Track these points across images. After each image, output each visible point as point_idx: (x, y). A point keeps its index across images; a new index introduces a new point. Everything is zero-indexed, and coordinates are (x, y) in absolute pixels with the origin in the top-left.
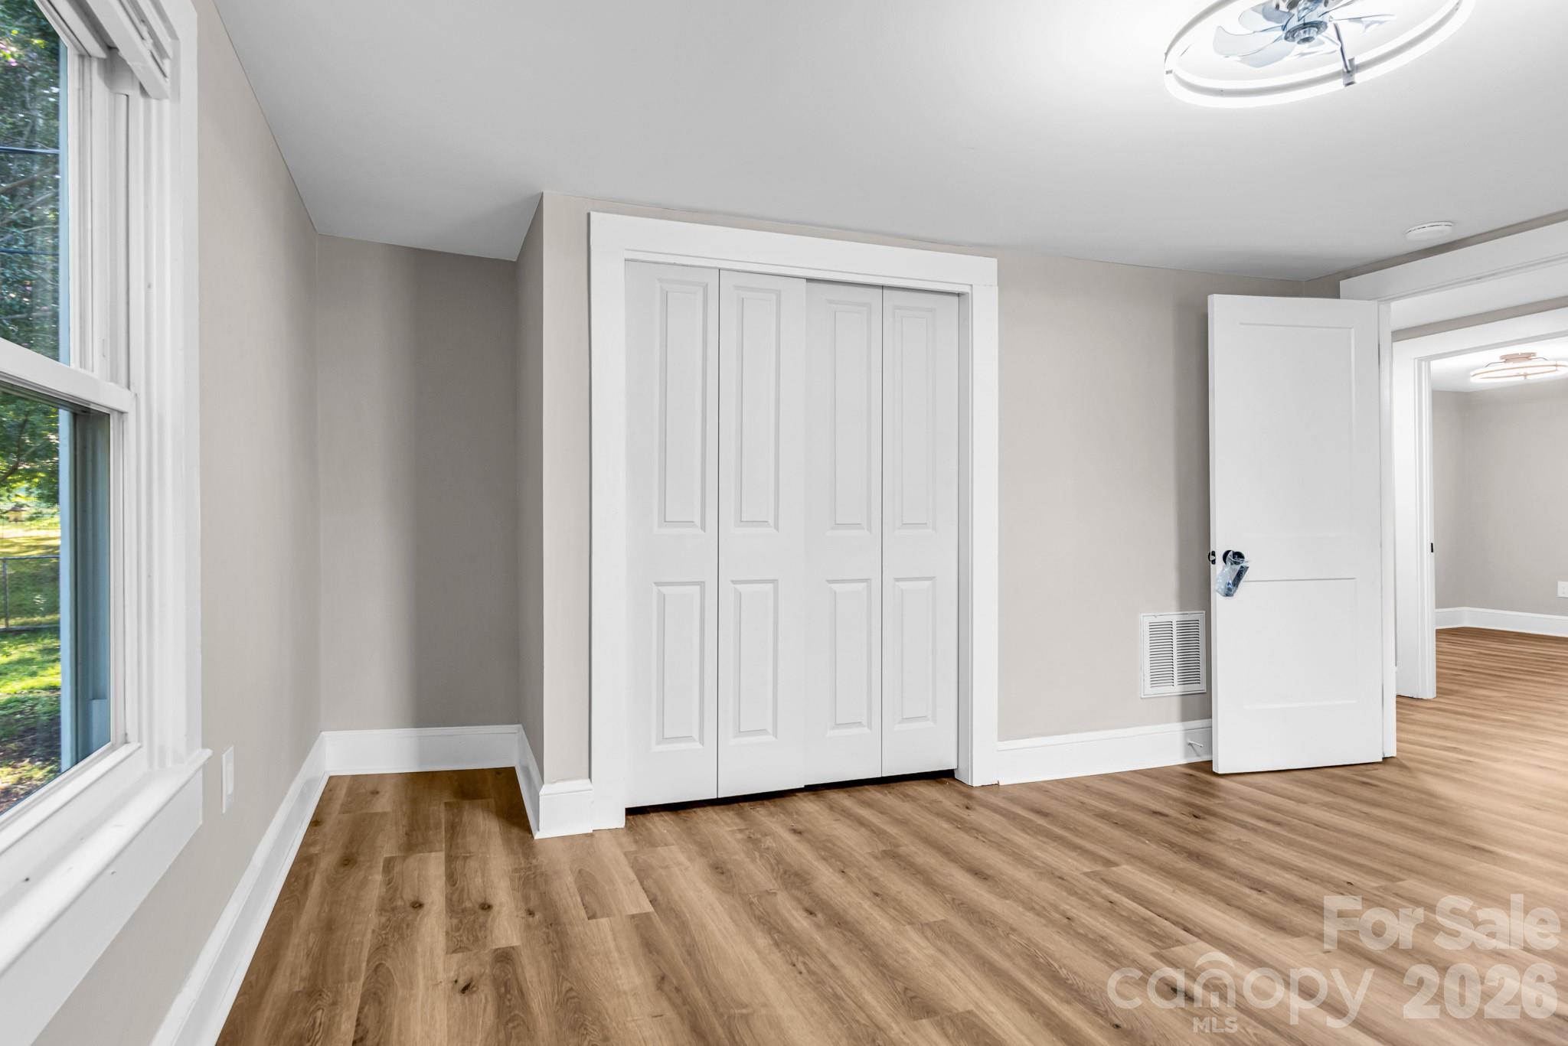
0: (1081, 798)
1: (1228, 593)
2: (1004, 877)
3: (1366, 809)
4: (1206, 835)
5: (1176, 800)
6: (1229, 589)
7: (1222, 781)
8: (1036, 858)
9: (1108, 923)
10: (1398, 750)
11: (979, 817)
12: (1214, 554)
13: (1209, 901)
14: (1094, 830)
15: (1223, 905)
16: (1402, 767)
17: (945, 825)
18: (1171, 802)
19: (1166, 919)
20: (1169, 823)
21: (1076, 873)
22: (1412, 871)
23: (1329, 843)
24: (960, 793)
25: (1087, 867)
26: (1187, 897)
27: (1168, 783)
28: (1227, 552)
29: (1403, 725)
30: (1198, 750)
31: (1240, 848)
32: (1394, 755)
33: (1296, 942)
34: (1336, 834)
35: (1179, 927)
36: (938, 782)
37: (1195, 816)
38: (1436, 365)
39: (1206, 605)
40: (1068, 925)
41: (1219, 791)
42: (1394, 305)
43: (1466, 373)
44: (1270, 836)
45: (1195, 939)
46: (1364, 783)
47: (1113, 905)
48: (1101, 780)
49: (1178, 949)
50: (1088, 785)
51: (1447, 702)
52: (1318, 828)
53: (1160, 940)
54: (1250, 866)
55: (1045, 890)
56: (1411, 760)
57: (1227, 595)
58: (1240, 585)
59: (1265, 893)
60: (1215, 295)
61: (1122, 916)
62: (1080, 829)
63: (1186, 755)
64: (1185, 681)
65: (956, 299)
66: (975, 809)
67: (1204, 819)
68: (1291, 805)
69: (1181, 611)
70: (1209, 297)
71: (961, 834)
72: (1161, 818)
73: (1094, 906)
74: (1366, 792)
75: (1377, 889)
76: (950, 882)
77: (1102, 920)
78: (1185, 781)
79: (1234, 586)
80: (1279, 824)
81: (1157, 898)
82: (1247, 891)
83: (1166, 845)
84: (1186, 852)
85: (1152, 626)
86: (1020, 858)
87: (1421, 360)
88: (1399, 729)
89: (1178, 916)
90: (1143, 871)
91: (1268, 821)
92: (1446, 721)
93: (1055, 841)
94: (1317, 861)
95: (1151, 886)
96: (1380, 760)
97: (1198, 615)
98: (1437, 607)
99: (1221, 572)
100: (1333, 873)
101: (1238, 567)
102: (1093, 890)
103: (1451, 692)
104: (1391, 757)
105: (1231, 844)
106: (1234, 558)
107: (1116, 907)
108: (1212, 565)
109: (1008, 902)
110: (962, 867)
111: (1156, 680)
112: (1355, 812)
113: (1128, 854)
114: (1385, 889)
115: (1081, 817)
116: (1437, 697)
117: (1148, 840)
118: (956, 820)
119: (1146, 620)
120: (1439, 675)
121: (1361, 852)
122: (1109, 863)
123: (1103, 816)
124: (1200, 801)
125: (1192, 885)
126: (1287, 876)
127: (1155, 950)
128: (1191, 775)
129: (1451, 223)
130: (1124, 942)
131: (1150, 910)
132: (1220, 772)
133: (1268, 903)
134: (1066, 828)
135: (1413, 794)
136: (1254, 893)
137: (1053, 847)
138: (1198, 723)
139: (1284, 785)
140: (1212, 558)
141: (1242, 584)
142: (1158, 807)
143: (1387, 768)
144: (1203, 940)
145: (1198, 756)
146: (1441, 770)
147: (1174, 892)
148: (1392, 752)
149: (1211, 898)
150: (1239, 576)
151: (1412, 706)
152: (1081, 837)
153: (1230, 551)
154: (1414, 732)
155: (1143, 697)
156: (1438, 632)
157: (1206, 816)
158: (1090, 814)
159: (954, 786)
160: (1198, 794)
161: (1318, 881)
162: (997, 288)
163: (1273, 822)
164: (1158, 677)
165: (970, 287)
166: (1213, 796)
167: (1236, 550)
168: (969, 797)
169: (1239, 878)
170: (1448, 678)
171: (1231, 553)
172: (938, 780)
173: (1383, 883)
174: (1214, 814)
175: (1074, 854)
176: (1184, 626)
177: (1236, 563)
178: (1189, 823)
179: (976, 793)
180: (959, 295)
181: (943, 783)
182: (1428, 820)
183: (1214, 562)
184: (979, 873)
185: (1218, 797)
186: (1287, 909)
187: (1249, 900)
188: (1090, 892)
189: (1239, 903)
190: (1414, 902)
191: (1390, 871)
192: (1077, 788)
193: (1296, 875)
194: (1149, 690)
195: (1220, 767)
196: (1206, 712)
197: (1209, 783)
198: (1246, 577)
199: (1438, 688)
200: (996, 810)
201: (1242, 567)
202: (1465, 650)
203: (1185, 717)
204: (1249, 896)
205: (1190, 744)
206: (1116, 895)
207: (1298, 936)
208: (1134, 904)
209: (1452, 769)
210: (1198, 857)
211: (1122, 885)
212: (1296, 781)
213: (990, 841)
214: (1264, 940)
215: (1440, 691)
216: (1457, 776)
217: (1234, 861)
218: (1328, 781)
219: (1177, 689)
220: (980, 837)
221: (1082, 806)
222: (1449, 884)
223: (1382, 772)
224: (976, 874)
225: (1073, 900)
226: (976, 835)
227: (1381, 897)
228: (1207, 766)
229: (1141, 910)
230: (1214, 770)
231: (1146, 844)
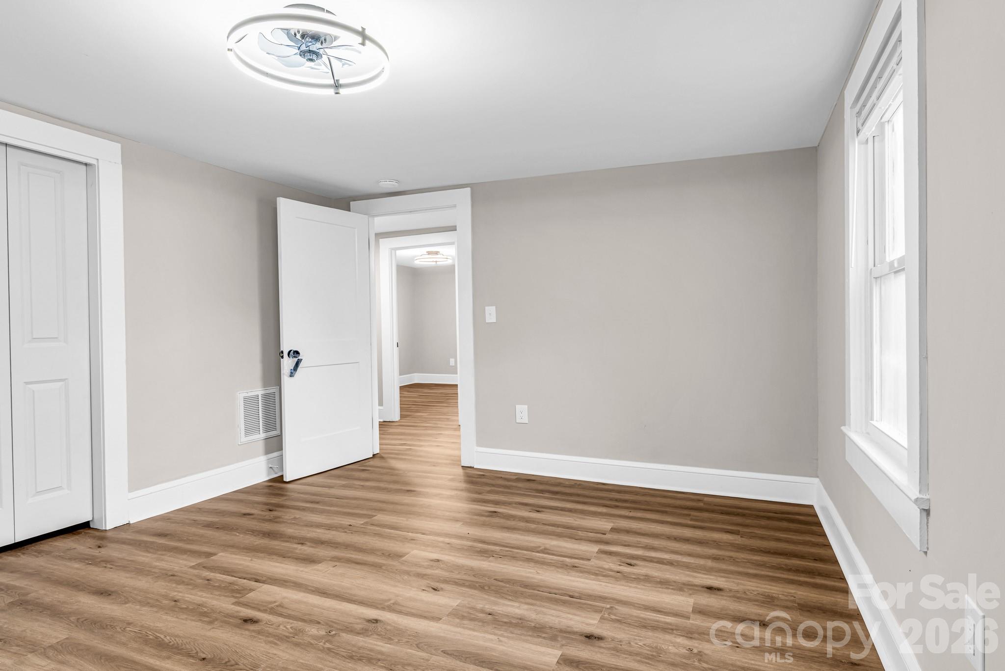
0: (194, 517)
1: (292, 375)
2: (127, 588)
3: (362, 483)
4: (276, 520)
5: (258, 503)
6: (291, 373)
7: (289, 486)
8: (155, 567)
9: (204, 595)
10: (380, 449)
11: (111, 551)
12: (282, 352)
13: (273, 559)
14: (202, 536)
15: (280, 559)
16: (382, 458)
17: (77, 565)
18: (256, 505)
19: (244, 579)
20: (253, 518)
21: (185, 569)
22: (381, 510)
23: (342, 506)
24: (94, 537)
25: (194, 561)
26: (259, 561)
27: (256, 494)
28: (290, 351)
29: (384, 436)
30: (276, 470)
31: (295, 522)
32: (378, 452)
33: (320, 567)
34: (346, 501)
35: (252, 581)
36: (75, 534)
37: (270, 510)
38: (399, 253)
39: (278, 382)
40: (176, 606)
41: (286, 492)
42: (376, 219)
43: (413, 258)
44: (312, 511)
45: (261, 584)
46: (363, 470)
47: (209, 582)
48: (210, 502)
49: (251, 595)
50: (200, 507)
51: (405, 422)
52: (338, 500)
53: (240, 593)
54: (299, 531)
55: (160, 587)
56: (386, 453)
57: (290, 376)
58: (298, 370)
59: (305, 544)
60: (281, 198)
61: (215, 586)
62: (191, 538)
63: (269, 474)
64: (267, 430)
65: (84, 167)
66: (106, 546)
67: (275, 510)
68: (326, 490)
69: (264, 388)
70: (278, 198)
71: (92, 568)
72: (248, 517)
73: (195, 586)
74: (364, 475)
75: (362, 524)
76: (75, 607)
77: (200, 593)
78: (266, 491)
79: (294, 371)
80: (318, 503)
81: (240, 567)
82: (296, 546)
83: (250, 533)
84: (262, 534)
85: (245, 399)
86: (141, 570)
87: (392, 249)
88: (380, 439)
89: (251, 574)
90: (233, 553)
91: (312, 502)
92: (403, 431)
93: (171, 552)
94: (335, 518)
95: (237, 562)
96: (372, 456)
97: (273, 390)
98: (400, 375)
99: (287, 363)
100: (342, 522)
101: (296, 360)
102: (196, 576)
103: (406, 416)
104: (378, 454)
105: (289, 521)
106: (294, 354)
107: (211, 582)
108: (281, 359)
109: (127, 605)
110: (89, 593)
111: (248, 432)
112: (357, 486)
113: (223, 545)
114: (366, 523)
115: (193, 530)
116: (401, 419)
117: (238, 533)
118: (87, 559)
119: (241, 396)
120: (401, 408)
121: (357, 507)
122: (209, 555)
123: (209, 525)
124: (275, 500)
125: (262, 552)
126: (319, 530)
127: (234, 600)
128: (270, 486)
129: (398, 181)
130: (215, 602)
131: (235, 577)
132: (287, 481)
133: (307, 550)
134: (180, 540)
135: (385, 471)
136: (299, 546)
137: (169, 556)
138: (275, 454)
139: (322, 480)
140: (281, 355)
141: (299, 369)
142: (248, 511)
143: (375, 460)
144: (266, 584)
145: (276, 473)
146: (398, 456)
147: (251, 560)
148: (377, 451)
149: (274, 557)
150: (297, 365)
151: (389, 425)
152: (192, 544)
153: (291, 350)
154: (388, 439)
155: (240, 444)
156: (402, 388)
157: (277, 509)
158: (200, 526)
159: (90, 533)
160: (273, 497)
161: (334, 528)
162: (121, 165)
163: (315, 502)
164: (250, 430)
165: (96, 161)
166: (282, 495)
167: (295, 349)
168: (102, 538)
169: (292, 540)
170: (406, 409)
171: (292, 352)
172: (74, 532)
173: (366, 520)
174: (282, 506)
175: (185, 557)
176: (266, 397)
177: (295, 357)
178: (265, 516)
179: (109, 534)
180: (86, 164)
181: (79, 533)
182: (389, 482)
183: (282, 357)
184: (104, 593)
185: (285, 495)
186: (317, 550)
187: (297, 551)
188: (194, 578)
189: (290, 555)
190: (379, 526)
191: (370, 513)
192: (192, 512)
193: (323, 529)
194: (244, 439)
195: (287, 478)
196: (280, 448)
197: (281, 489)
198: (301, 365)
199: (401, 415)
200: (123, 542)
201: (299, 359)
202: (413, 394)
203: (268, 451)
204: (296, 549)
205: (271, 467)
206: (212, 574)
207: (320, 563)
208: (225, 576)
209: (402, 454)
210: (269, 535)
211: (218, 567)
212: (331, 476)
213: (116, 566)
214: (302, 571)
215: (402, 416)
216: (404, 457)
217: (290, 531)
218: (346, 473)
219: (262, 435)
220: (109, 566)
221: (195, 523)
222: (395, 512)
223: (372, 463)
224: (102, 594)
225: (181, 587)
226: (105, 565)
227: (364, 528)
228: (280, 479)
229: (229, 579)
230: (284, 480)
231: (236, 535)
